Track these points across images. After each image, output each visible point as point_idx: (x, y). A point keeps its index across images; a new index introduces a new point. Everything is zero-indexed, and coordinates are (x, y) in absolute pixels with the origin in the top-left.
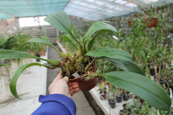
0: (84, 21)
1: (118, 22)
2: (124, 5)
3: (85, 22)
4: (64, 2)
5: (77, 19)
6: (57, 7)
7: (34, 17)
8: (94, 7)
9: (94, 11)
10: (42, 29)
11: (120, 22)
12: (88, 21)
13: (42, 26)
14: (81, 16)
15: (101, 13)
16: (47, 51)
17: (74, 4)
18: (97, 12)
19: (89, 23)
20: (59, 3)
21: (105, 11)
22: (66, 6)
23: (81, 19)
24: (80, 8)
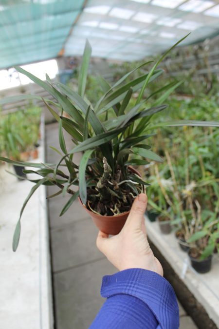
0: (111, 63)
1: (196, 54)
2: (202, 15)
3: (115, 66)
4: (65, 26)
5: (97, 61)
6: (51, 39)
7: (8, 68)
8: (132, 30)
9: (131, 39)
10: (27, 92)
11: (202, 55)
12: (120, 64)
13: (27, 86)
14: (103, 55)
15: (147, 41)
16: (42, 143)
17: (88, 27)
18: (139, 41)
19: (122, 67)
20: (53, 29)
21: (157, 36)
22: (70, 35)
23: (104, 60)
24: (102, 35)
